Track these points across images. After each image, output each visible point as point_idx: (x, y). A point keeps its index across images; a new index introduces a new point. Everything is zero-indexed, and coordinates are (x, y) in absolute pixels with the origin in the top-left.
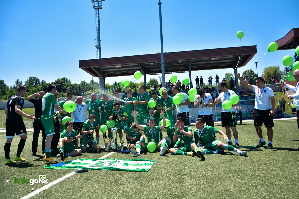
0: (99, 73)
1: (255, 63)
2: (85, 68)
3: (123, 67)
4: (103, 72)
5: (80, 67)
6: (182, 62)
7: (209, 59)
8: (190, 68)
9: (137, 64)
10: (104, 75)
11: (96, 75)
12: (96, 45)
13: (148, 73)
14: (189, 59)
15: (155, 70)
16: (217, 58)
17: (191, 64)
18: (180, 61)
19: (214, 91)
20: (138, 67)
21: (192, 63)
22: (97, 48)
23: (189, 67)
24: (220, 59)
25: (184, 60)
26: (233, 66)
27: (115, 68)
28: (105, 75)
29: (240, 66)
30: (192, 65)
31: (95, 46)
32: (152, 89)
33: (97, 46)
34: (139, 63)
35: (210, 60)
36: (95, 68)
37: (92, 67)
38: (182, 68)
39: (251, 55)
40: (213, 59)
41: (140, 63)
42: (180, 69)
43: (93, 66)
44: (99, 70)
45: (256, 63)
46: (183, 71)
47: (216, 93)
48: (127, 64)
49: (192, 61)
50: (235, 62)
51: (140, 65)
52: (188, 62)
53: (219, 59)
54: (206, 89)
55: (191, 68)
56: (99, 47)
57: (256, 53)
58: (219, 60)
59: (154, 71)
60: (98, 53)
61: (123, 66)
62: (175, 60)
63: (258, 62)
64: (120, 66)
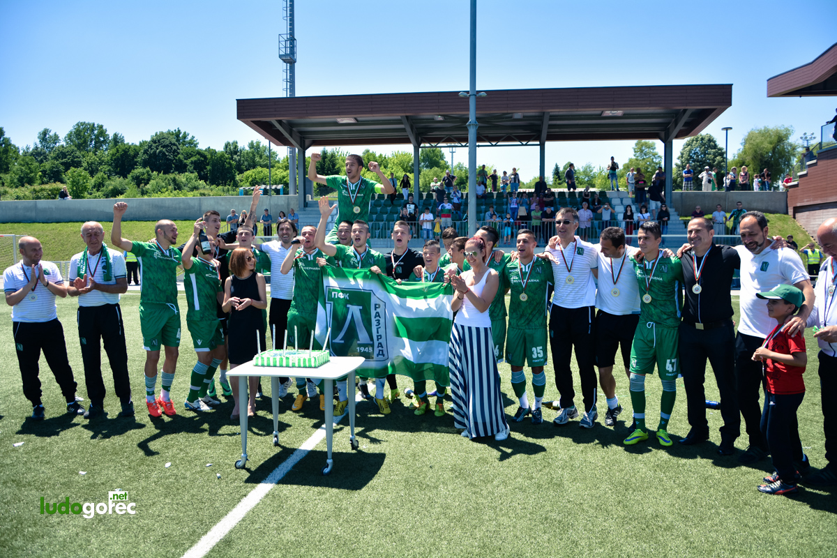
0: (291, 135)
1: (723, 129)
2: (253, 122)
3: (358, 123)
4: (301, 132)
5: (239, 117)
6: (524, 117)
7: (599, 112)
8: (544, 135)
9: (399, 118)
10: (304, 141)
11: (282, 141)
12: (282, 53)
13: (425, 142)
14: (544, 113)
15: (447, 135)
16: (619, 113)
17: (547, 122)
18: (518, 115)
19: (606, 206)
20: (402, 123)
21: (550, 120)
22: (284, 61)
23: (540, 132)
24: (628, 114)
25: (532, 112)
26: (663, 134)
27: (336, 124)
28: (307, 142)
29: (680, 135)
30: (551, 126)
31: (281, 56)
32: (434, 186)
33: (286, 55)
34: (404, 114)
35: (599, 117)
36: (280, 122)
37: (273, 120)
38: (521, 132)
39: (715, 109)
40: (608, 113)
41: (408, 114)
42: (515, 136)
43: (275, 116)
44: (290, 126)
45: (727, 129)
46: (524, 140)
47: (609, 211)
48: (371, 115)
49: (551, 116)
50: (669, 123)
51: (405, 120)
52: (541, 118)
53: (624, 114)
54: (583, 195)
55: (547, 135)
56: (290, 60)
57: (730, 104)
58: (625, 116)
59: (443, 138)
60: (288, 78)
61: (359, 119)
62: (506, 112)
63: (731, 128)
64: (352, 121)
